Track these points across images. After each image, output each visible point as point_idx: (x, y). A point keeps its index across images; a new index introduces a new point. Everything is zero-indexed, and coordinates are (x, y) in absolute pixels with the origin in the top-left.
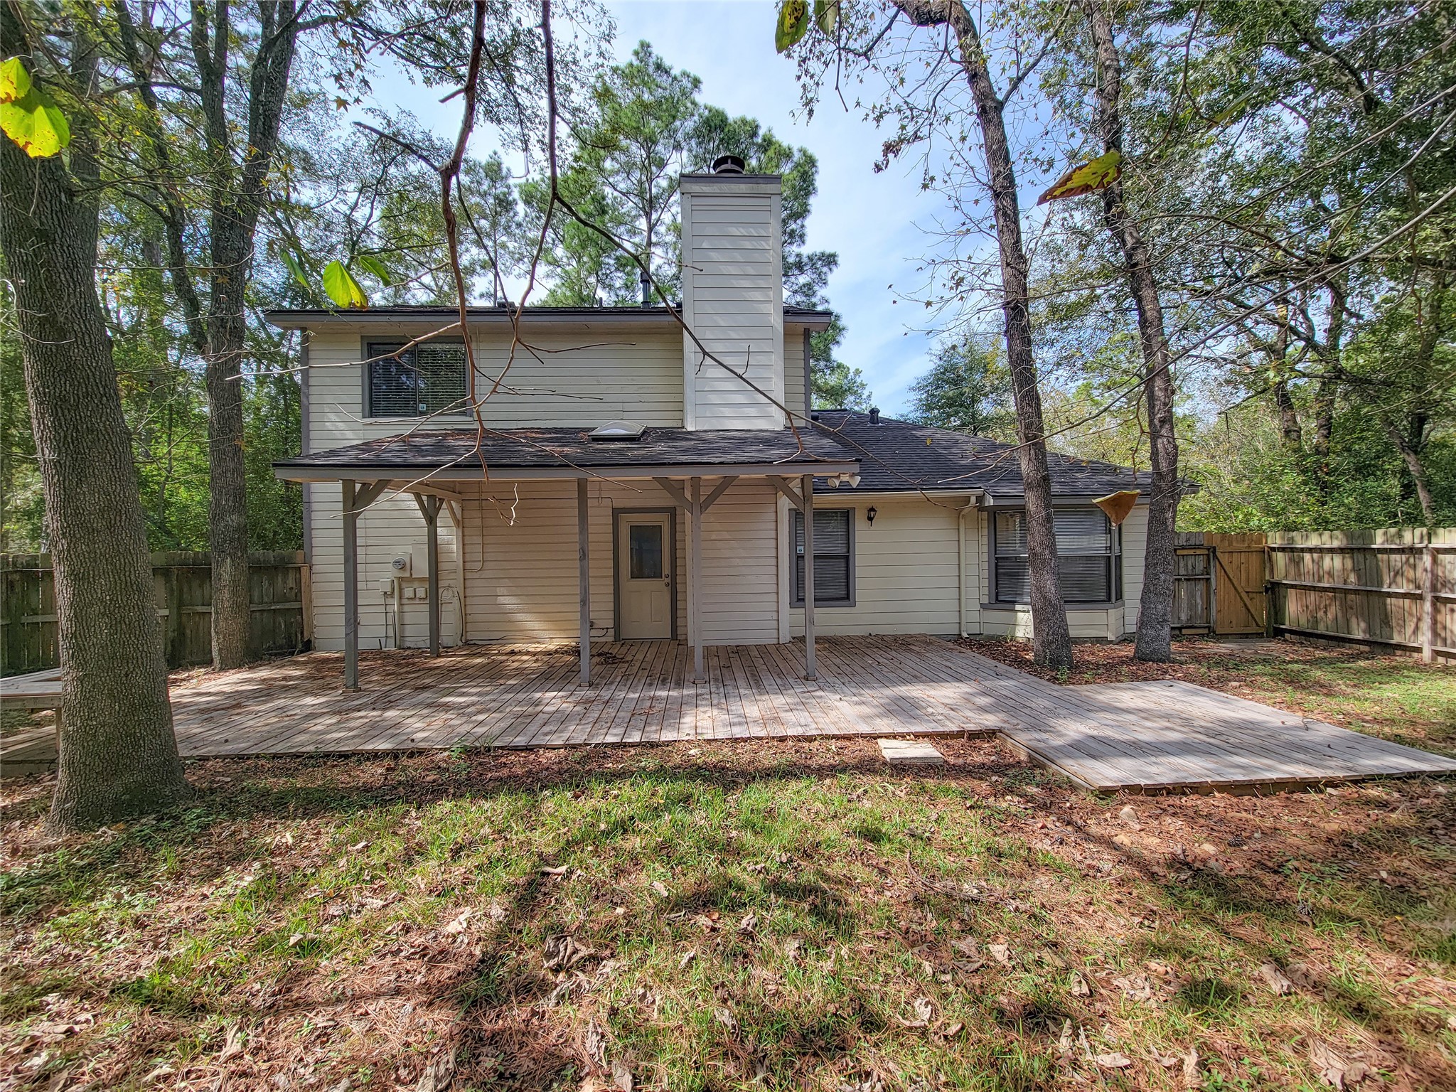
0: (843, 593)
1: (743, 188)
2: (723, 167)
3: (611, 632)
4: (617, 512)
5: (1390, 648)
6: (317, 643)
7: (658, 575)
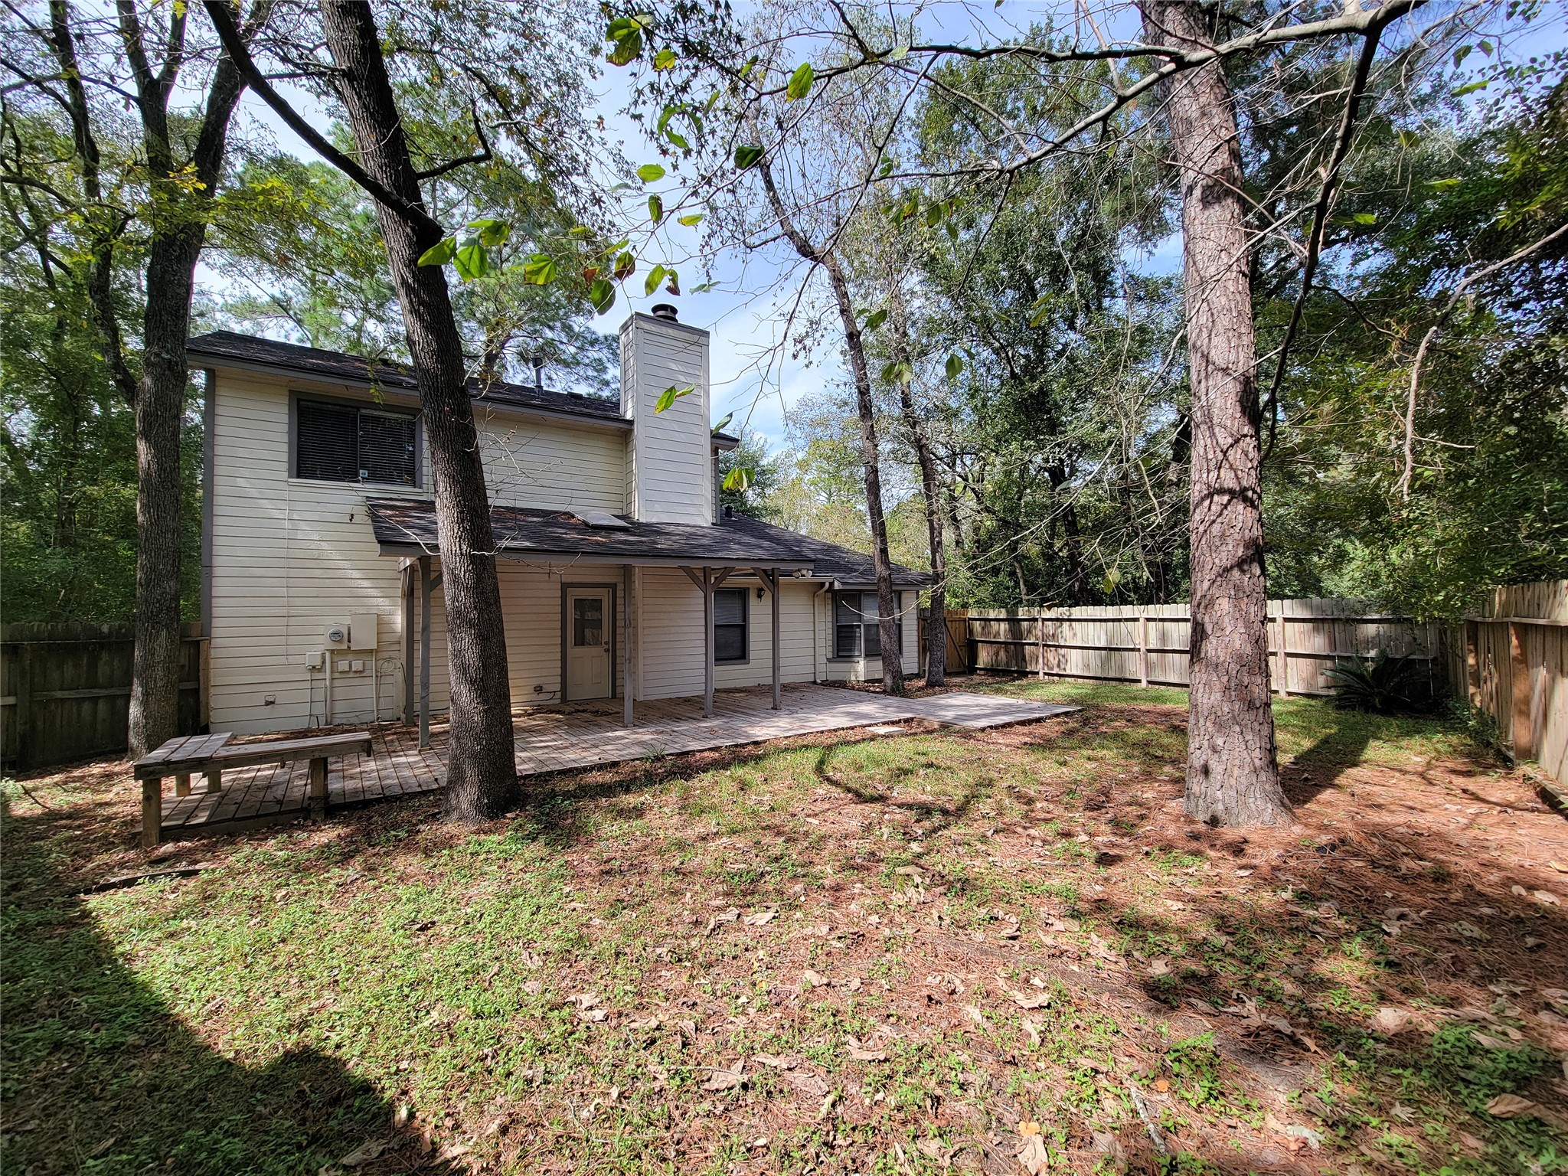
0: (738, 653)
1: (671, 332)
2: (660, 313)
3: (559, 695)
4: (565, 587)
5: (1024, 674)
6: (212, 727)
7: (597, 642)
